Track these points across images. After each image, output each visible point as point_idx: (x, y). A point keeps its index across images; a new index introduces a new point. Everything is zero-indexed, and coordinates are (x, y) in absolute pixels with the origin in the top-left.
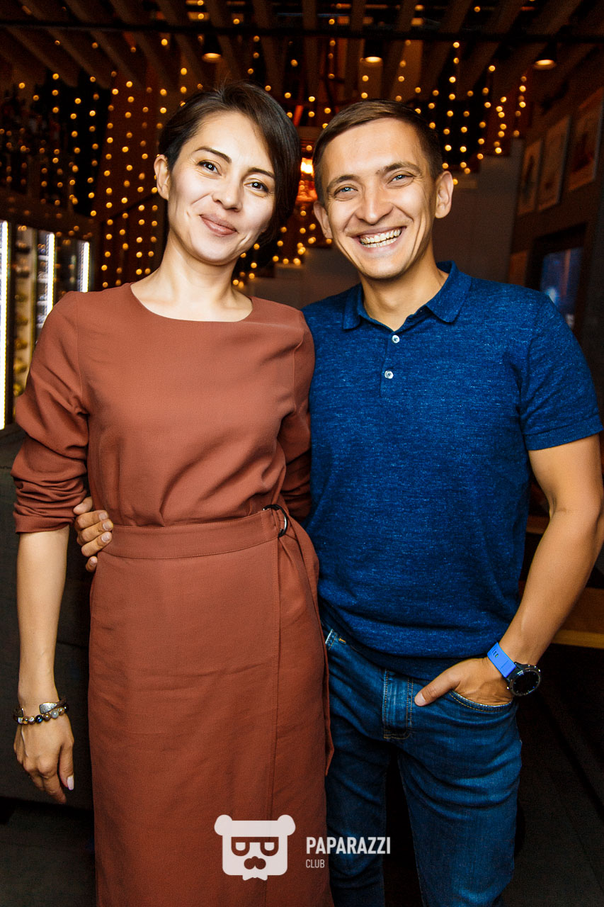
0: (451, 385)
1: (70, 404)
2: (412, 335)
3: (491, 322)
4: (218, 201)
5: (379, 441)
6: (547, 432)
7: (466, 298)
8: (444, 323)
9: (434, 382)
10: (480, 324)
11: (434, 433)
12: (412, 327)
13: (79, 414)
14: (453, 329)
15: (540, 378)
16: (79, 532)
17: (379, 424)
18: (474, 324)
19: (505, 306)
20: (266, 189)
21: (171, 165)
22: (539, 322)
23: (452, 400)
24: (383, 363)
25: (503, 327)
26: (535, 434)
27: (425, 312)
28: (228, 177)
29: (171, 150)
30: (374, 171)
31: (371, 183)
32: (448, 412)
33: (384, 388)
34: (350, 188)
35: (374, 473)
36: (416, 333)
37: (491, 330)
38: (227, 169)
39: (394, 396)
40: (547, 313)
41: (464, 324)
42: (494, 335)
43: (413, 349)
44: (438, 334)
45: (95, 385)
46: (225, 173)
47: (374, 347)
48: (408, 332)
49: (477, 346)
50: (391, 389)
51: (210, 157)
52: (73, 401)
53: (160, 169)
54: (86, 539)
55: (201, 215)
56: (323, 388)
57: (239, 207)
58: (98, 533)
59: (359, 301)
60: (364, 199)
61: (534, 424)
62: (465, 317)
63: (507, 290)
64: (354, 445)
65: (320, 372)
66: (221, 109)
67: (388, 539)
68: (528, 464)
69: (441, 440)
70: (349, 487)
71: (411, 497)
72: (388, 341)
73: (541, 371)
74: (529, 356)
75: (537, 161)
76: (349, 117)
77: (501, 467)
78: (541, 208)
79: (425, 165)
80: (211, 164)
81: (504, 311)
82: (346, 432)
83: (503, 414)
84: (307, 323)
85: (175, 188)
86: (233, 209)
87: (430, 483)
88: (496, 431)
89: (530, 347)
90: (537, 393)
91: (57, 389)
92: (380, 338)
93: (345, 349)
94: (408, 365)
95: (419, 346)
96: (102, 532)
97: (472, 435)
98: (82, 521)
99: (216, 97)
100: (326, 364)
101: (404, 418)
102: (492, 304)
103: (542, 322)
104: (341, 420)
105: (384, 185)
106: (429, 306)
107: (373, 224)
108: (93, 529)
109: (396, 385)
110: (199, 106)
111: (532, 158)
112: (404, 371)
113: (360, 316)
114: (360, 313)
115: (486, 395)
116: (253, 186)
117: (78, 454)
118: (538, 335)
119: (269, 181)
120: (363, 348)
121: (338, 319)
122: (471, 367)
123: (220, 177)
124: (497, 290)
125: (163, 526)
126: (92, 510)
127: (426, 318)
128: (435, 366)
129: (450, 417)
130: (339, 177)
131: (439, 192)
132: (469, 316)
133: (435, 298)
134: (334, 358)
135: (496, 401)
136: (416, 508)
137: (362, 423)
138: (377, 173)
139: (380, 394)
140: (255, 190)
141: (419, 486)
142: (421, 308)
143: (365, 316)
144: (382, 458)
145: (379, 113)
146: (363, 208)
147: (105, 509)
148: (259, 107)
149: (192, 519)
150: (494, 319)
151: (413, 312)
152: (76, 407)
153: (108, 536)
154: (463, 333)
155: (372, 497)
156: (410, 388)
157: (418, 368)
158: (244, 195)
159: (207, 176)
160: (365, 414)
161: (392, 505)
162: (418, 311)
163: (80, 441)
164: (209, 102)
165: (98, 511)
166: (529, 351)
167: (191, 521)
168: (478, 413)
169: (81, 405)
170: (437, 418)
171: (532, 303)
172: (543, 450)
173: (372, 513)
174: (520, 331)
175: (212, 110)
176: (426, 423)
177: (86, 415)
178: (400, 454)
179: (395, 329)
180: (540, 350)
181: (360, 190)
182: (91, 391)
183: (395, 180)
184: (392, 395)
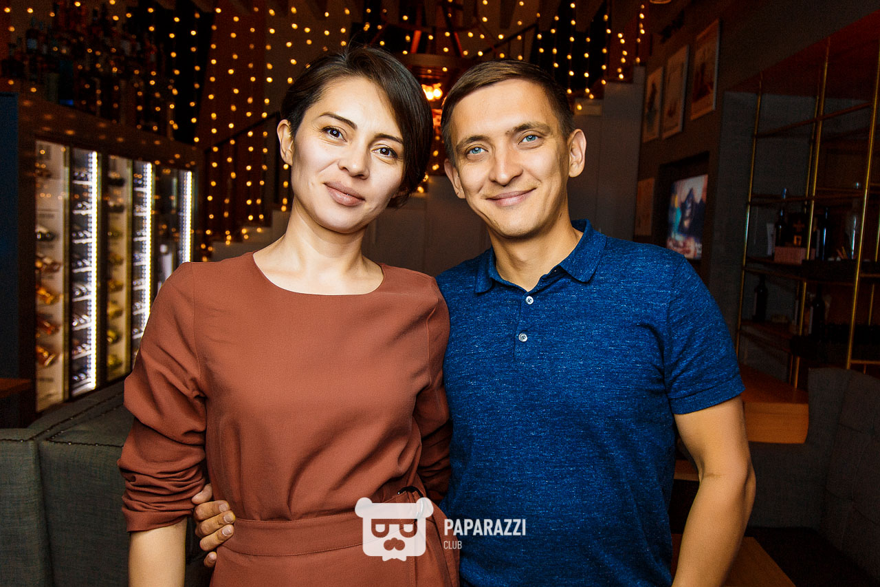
0: (590, 346)
1: (187, 387)
2: (546, 295)
3: (627, 282)
4: (344, 169)
5: (517, 409)
6: (694, 394)
7: (601, 257)
8: (580, 282)
9: (571, 343)
10: (617, 284)
11: (574, 398)
12: (546, 287)
13: (197, 397)
14: (588, 288)
15: (682, 340)
16: (198, 523)
17: (516, 391)
18: (610, 283)
19: (642, 267)
20: (395, 155)
21: (294, 130)
22: (676, 284)
23: (590, 362)
24: (516, 325)
25: (640, 289)
26: (681, 398)
27: (559, 271)
28: (354, 143)
29: (295, 115)
30: (504, 132)
31: (501, 144)
32: (587, 374)
33: (519, 352)
34: (479, 148)
35: (513, 444)
36: (550, 293)
37: (627, 290)
38: (353, 135)
39: (529, 360)
40: (684, 274)
41: (600, 282)
42: (630, 296)
43: (548, 311)
44: (573, 294)
45: (214, 367)
46: (351, 139)
47: (507, 309)
48: (543, 293)
49: (614, 307)
50: (526, 353)
51: (334, 123)
52: (190, 384)
53: (284, 134)
54: (205, 532)
55: (325, 184)
56: (456, 355)
57: (366, 173)
58: (218, 526)
59: (491, 263)
60: (495, 161)
61: (680, 388)
62: (601, 276)
63: (643, 249)
64: (490, 415)
65: (453, 340)
66: (344, 73)
67: (532, 516)
68: (675, 427)
69: (582, 405)
70: (487, 461)
71: (555, 467)
72: (521, 303)
73: (682, 334)
74: (668, 319)
75: (659, 88)
76: (476, 78)
77: (647, 430)
78: (665, 135)
79: (555, 124)
80: (336, 130)
81: (640, 271)
82: (482, 401)
83: (644, 375)
84: (440, 290)
85: (299, 154)
86: (360, 177)
87: (575, 450)
88: (639, 393)
89: (669, 310)
90: (681, 356)
91: (172, 370)
92: (512, 300)
93: (477, 314)
94: (542, 327)
95: (554, 306)
96: (223, 525)
97: (613, 399)
98: (201, 512)
99: (341, 61)
100: (459, 331)
101: (541, 383)
102: (629, 264)
103: (679, 283)
104: (475, 389)
105: (515, 145)
106: (563, 266)
107: (505, 185)
108: (213, 521)
109: (531, 348)
110: (322, 71)
111: (654, 85)
112: (539, 334)
113: (491, 278)
114: (492, 275)
115: (626, 356)
116: (382, 152)
117: (196, 439)
118: (677, 297)
119: (398, 147)
120: (495, 311)
121: (470, 283)
122: (608, 328)
123: (346, 143)
124: (633, 250)
125: (289, 520)
126: (212, 499)
127: (560, 278)
128: (571, 327)
129: (590, 380)
130: (468, 137)
131: (572, 150)
132: (605, 275)
133: (569, 257)
134: (466, 323)
135: (636, 362)
136: (563, 478)
137: (498, 390)
138: (506, 134)
139: (514, 359)
140: (383, 157)
141: (563, 454)
142: (555, 268)
143: (497, 279)
144: (521, 427)
145: (506, 74)
146: (494, 169)
147: (226, 500)
148: (384, 72)
149: (323, 511)
150: (630, 279)
151: (547, 272)
152: (194, 390)
153: (229, 529)
154: (599, 292)
155: (513, 470)
156: (546, 352)
157: (553, 330)
158: (371, 162)
159: (333, 143)
160: (500, 380)
161: (535, 478)
162: (553, 271)
163: (198, 426)
164: (332, 67)
165: (219, 502)
166: (668, 314)
167: (322, 513)
168: (618, 375)
169: (198, 388)
170: (576, 382)
171: (669, 264)
172: (690, 414)
173: (515, 487)
174: (658, 294)
175: (337, 75)
176: (565, 388)
177: (204, 398)
178: (539, 421)
179: (528, 290)
180: (680, 312)
181: (490, 150)
182: (209, 373)
183: (525, 140)
184: (527, 360)
